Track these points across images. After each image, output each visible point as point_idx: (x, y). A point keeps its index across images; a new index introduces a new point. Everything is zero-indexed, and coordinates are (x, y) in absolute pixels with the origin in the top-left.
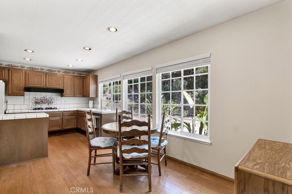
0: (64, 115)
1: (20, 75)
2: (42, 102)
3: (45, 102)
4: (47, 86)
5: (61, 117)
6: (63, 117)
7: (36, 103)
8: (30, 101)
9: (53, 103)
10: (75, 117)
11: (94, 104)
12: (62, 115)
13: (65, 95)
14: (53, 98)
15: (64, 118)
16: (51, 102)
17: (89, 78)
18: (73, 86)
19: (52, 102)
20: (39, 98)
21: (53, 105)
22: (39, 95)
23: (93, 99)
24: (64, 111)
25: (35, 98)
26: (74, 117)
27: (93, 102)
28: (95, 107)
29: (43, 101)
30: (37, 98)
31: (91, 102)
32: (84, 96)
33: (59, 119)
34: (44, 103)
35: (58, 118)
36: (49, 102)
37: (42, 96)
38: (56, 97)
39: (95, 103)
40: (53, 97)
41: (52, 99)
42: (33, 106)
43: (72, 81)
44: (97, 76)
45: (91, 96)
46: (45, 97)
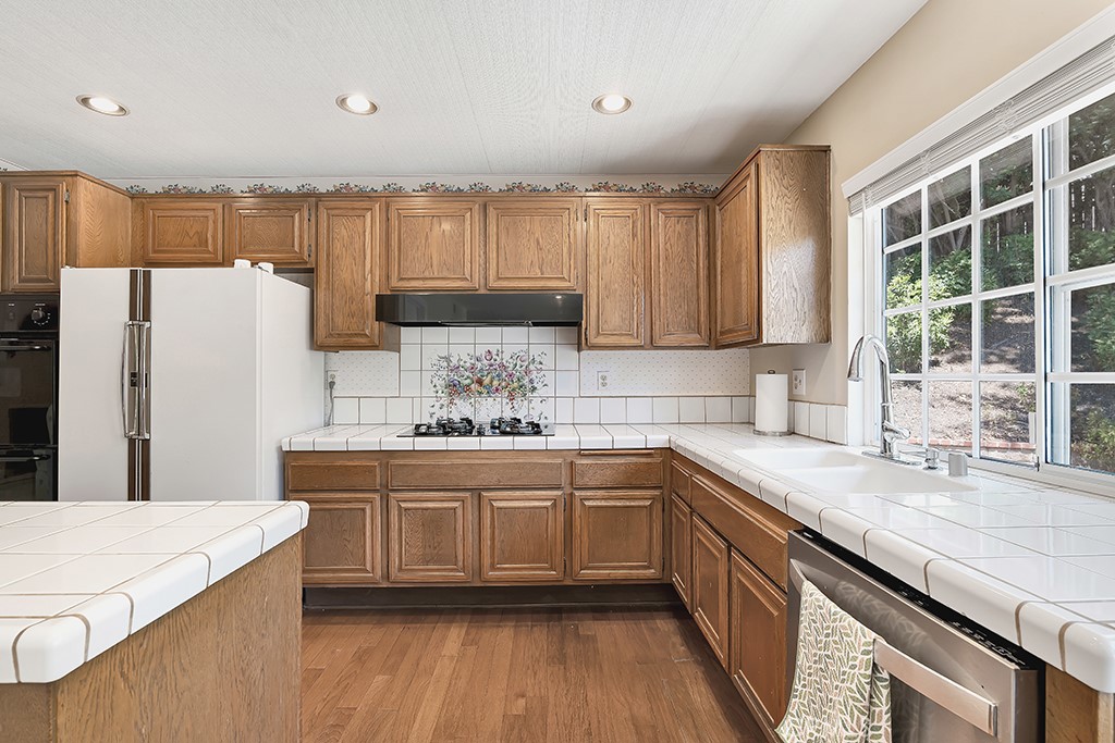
0: (579, 481)
1: (361, 232)
2: (480, 382)
3: (496, 383)
4: (493, 283)
5: (559, 493)
6: (572, 494)
7: (455, 389)
8: (427, 376)
9: (534, 389)
10: (653, 498)
11: (792, 399)
12: (564, 480)
13: (593, 340)
14: (538, 359)
15: (577, 503)
16: (526, 381)
17: (750, 185)
18: (640, 269)
19: (531, 381)
20: (467, 359)
21: (536, 403)
22: (468, 344)
23: (789, 359)
24: (581, 453)
25: (447, 359)
26: (641, 499)
27: (792, 386)
28: (802, 428)
29: (487, 381)
30: (454, 361)
31: (771, 389)
32: (716, 340)
33: (549, 503)
34: (492, 391)
35: (540, 500)
36: (515, 383)
37: (481, 351)
38: (549, 349)
39: (802, 390)
40: (535, 351)
41: (532, 367)
42: (438, 405)
43: (634, 235)
44: (826, 150)
45: (770, 335)
46: (494, 352)
